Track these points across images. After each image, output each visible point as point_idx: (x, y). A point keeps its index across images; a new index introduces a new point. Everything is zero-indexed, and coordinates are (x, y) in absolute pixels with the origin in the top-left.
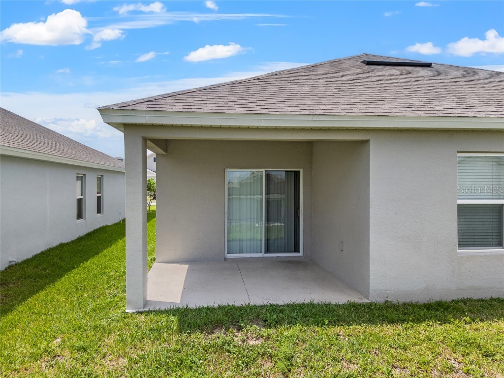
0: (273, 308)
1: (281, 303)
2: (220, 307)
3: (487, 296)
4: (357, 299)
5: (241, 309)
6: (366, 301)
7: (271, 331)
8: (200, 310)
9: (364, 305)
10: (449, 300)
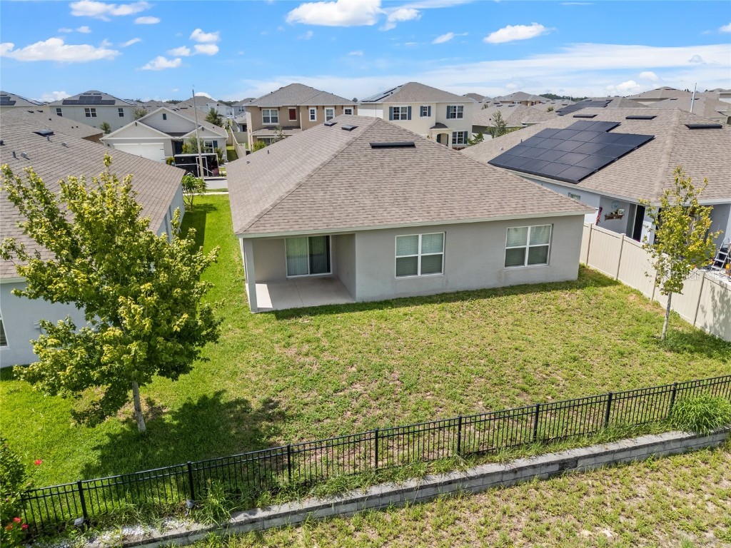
0: (313, 308)
1: (317, 305)
2: (291, 309)
3: (407, 296)
4: (350, 301)
5: (300, 309)
6: (355, 302)
7: (313, 317)
8: (283, 311)
9: (353, 304)
10: (391, 299)
